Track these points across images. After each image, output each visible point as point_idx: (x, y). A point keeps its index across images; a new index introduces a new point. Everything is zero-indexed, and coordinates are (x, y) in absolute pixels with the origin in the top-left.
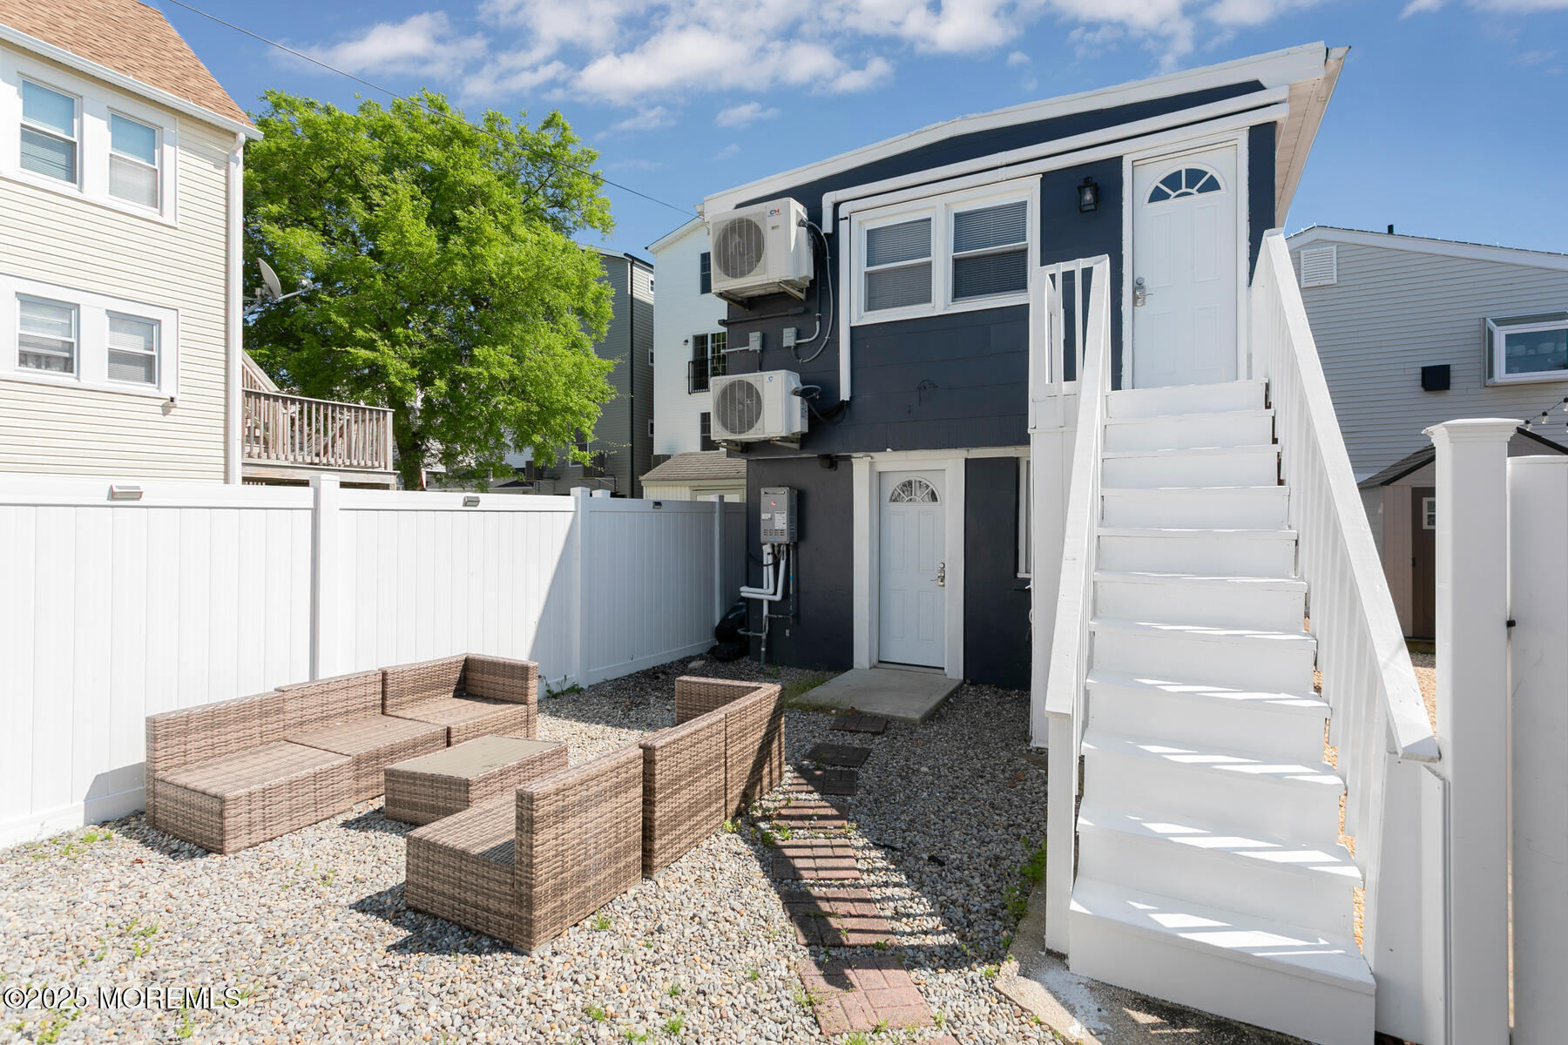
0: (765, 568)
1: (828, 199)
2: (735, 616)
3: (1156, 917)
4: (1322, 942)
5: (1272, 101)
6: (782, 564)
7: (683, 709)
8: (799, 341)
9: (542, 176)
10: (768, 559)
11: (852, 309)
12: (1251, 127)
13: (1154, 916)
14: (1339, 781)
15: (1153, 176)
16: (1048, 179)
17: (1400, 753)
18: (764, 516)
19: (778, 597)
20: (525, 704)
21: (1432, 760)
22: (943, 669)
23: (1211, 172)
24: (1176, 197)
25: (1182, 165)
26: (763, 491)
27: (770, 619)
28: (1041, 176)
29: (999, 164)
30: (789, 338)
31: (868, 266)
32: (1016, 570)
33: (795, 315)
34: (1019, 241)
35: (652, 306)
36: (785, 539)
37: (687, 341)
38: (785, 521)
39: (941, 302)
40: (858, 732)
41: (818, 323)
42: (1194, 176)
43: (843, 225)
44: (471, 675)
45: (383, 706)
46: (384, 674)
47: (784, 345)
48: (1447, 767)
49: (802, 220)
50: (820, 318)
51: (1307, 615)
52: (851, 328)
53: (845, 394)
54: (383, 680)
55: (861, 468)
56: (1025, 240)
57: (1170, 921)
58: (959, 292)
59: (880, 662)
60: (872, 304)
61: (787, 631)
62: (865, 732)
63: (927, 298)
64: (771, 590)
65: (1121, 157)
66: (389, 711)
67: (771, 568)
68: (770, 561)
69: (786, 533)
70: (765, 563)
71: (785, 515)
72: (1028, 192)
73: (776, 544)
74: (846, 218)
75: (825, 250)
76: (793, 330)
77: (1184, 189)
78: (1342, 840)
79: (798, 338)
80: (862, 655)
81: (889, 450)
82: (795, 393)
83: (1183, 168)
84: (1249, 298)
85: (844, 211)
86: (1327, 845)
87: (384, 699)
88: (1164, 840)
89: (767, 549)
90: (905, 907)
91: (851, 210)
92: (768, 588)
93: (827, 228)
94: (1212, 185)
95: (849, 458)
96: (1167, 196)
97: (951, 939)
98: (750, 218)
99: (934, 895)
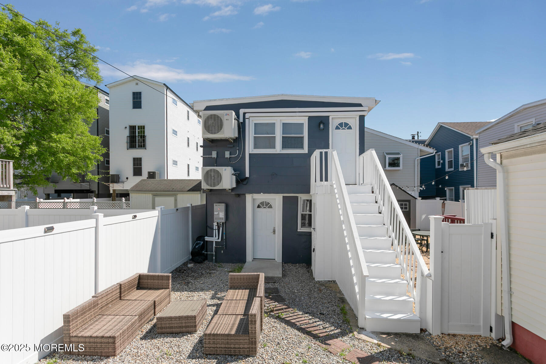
0: (214, 231)
1: (242, 111)
2: (198, 247)
3: (382, 315)
4: (409, 314)
5: (364, 110)
6: (221, 229)
7: (232, 283)
8: (230, 156)
9: (68, 54)
10: (215, 227)
11: (250, 148)
12: (360, 115)
13: (381, 315)
14: (407, 282)
15: (337, 122)
16: (310, 118)
17: (425, 276)
18: (215, 213)
19: (220, 240)
20: (169, 289)
21: (430, 277)
22: (275, 259)
23: (350, 124)
24: (342, 129)
25: (343, 121)
26: (215, 204)
27: (215, 247)
28: (308, 117)
29: (296, 111)
30: (227, 154)
31: (254, 134)
32: (297, 229)
33: (229, 147)
34: (302, 134)
35: (108, 111)
36: (224, 221)
37: (126, 127)
38: (223, 215)
39: (278, 149)
40: (269, 283)
41: (238, 151)
42: (346, 124)
43: (247, 121)
44: (142, 281)
45: (120, 297)
46: (121, 285)
47: (226, 157)
48: (433, 278)
49: (235, 118)
50: (238, 149)
51: (392, 245)
52: (250, 154)
53: (247, 175)
54: (120, 287)
55: (249, 198)
56: (303, 134)
57: (385, 316)
58: (284, 146)
59: (254, 259)
60: (256, 147)
61: (222, 251)
62: (271, 282)
63: (274, 147)
64: (217, 238)
65: (329, 116)
66: (122, 298)
67: (217, 231)
68: (217, 228)
69: (224, 219)
70: (214, 229)
71: (223, 213)
72: (304, 121)
73: (219, 222)
74: (248, 118)
75: (241, 127)
76: (229, 152)
77: (344, 128)
78: (408, 294)
79: (230, 155)
80: (249, 257)
81: (262, 193)
82: (233, 174)
83: (344, 122)
84: (359, 159)
85: (247, 116)
86: (405, 295)
87: (120, 294)
88: (380, 299)
89: (215, 224)
90: (324, 326)
91: (250, 116)
92: (216, 237)
93: (241, 120)
94: (350, 128)
95: (245, 194)
96: (340, 129)
97: (339, 330)
98: (218, 115)
99: (329, 322)
